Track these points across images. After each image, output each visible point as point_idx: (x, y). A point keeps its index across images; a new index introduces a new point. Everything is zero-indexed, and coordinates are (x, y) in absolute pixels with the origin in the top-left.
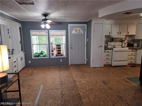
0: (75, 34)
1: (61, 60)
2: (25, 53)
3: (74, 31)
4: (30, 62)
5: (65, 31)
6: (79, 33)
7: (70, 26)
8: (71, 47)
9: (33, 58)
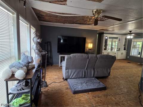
2: (127, 52)
9: (131, 55)
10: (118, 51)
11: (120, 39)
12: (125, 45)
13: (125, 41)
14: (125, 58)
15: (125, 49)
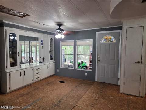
0: (105, 44)
1: (86, 74)
2: (55, 62)
3: (103, 40)
4: (58, 71)
5: (92, 40)
6: (110, 42)
7: (98, 34)
8: (99, 59)
9: (61, 67)
10: (41, 62)
11: (42, 41)
12: (50, 52)
13: (50, 44)
14: (54, 73)
15: (52, 59)
